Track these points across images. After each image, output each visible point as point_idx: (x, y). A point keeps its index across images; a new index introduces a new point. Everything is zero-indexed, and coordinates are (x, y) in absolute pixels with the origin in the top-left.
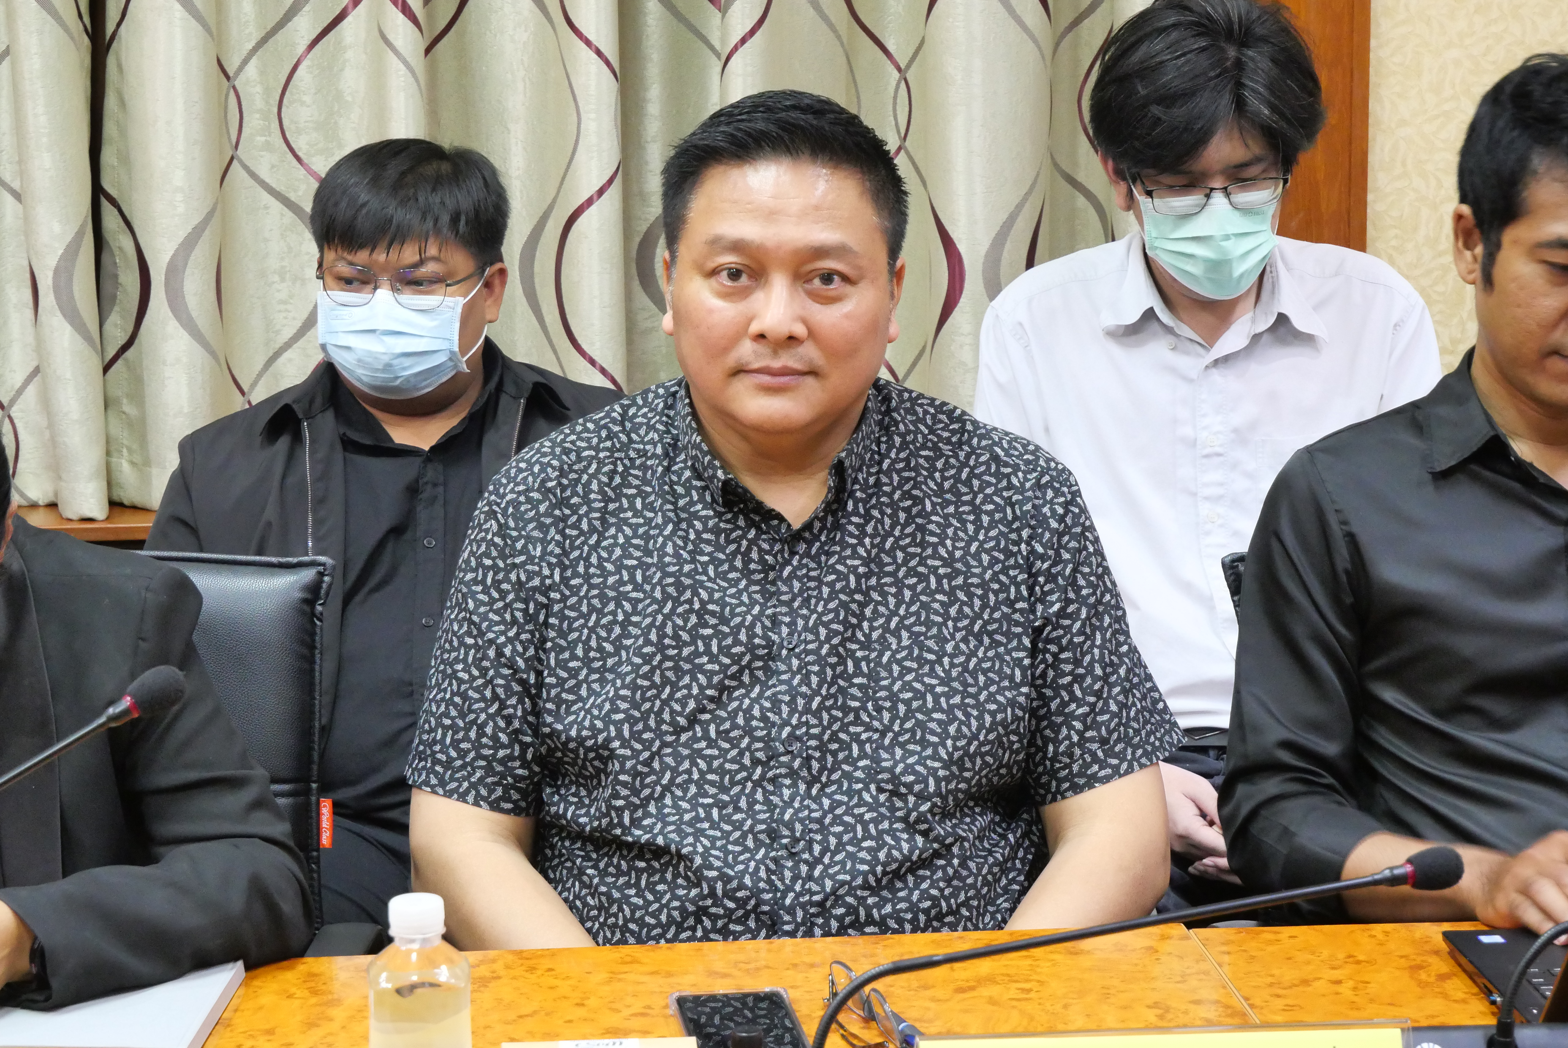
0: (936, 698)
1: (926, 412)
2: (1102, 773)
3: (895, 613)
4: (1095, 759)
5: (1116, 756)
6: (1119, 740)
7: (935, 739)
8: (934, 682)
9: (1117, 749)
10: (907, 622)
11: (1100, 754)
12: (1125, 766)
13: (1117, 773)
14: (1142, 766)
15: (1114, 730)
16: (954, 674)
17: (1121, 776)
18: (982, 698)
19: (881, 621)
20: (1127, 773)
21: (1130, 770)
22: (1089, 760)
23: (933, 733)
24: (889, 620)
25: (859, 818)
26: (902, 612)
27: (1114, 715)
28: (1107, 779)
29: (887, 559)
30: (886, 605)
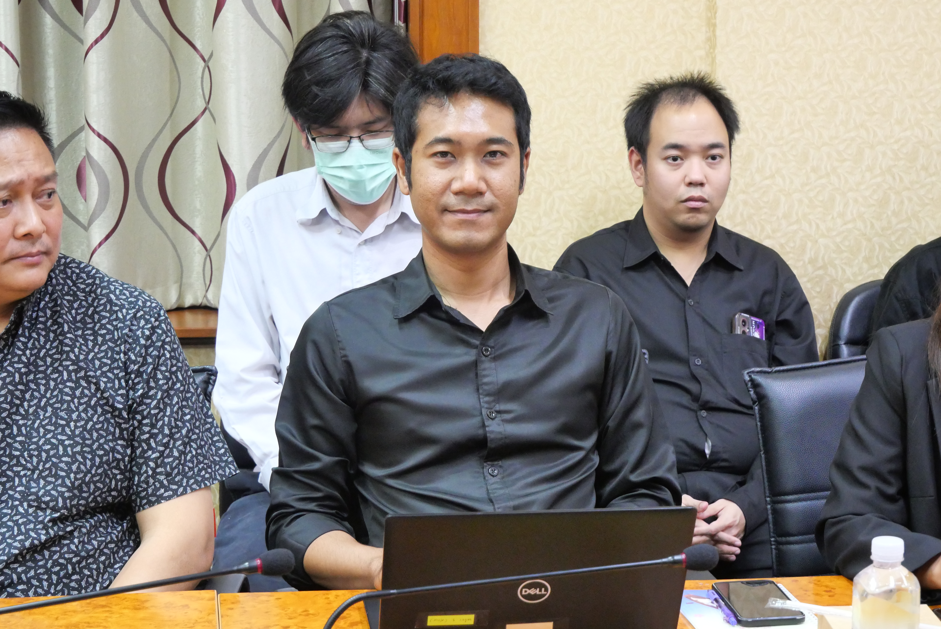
0: (65, 448)
1: (73, 272)
2: (166, 494)
3: (44, 396)
4: (162, 485)
5: (176, 483)
6: (178, 474)
7: (63, 474)
8: (64, 438)
9: (176, 479)
10: (51, 402)
11: (165, 482)
12: (181, 489)
13: (175, 494)
14: (193, 490)
15: (175, 467)
16: (77, 432)
17: (178, 496)
18: (95, 447)
19: (35, 401)
20: (182, 494)
21: (185, 492)
22: (158, 485)
23: (62, 470)
24: (40, 401)
25: (16, 522)
26: (48, 395)
27: (176, 458)
28: (169, 498)
29: (41, 363)
30: (39, 391)
